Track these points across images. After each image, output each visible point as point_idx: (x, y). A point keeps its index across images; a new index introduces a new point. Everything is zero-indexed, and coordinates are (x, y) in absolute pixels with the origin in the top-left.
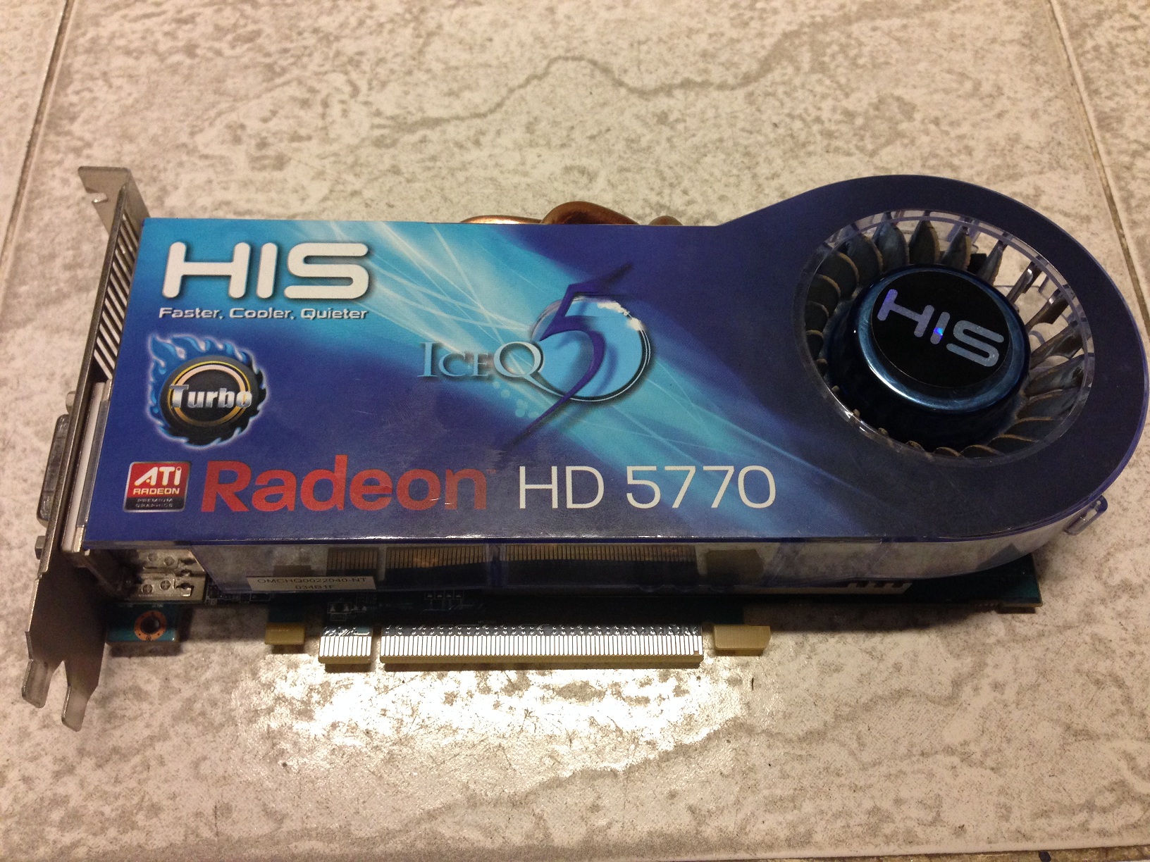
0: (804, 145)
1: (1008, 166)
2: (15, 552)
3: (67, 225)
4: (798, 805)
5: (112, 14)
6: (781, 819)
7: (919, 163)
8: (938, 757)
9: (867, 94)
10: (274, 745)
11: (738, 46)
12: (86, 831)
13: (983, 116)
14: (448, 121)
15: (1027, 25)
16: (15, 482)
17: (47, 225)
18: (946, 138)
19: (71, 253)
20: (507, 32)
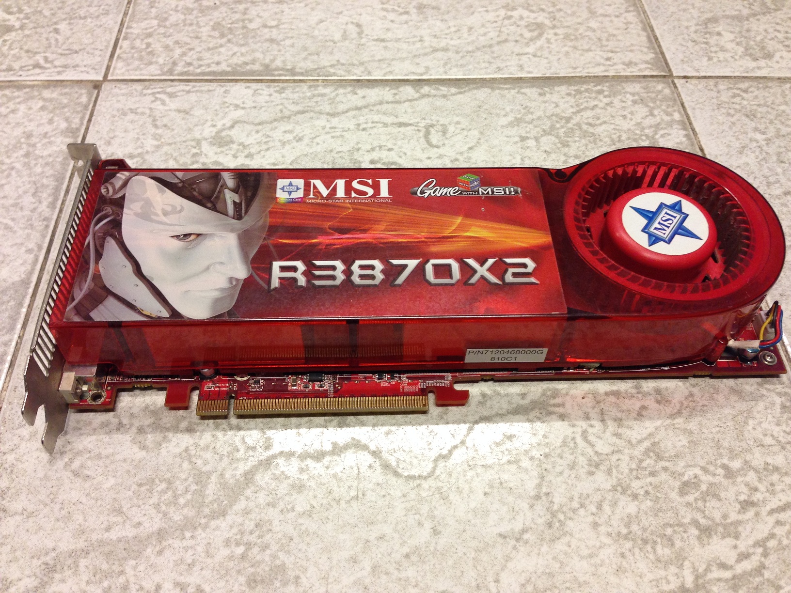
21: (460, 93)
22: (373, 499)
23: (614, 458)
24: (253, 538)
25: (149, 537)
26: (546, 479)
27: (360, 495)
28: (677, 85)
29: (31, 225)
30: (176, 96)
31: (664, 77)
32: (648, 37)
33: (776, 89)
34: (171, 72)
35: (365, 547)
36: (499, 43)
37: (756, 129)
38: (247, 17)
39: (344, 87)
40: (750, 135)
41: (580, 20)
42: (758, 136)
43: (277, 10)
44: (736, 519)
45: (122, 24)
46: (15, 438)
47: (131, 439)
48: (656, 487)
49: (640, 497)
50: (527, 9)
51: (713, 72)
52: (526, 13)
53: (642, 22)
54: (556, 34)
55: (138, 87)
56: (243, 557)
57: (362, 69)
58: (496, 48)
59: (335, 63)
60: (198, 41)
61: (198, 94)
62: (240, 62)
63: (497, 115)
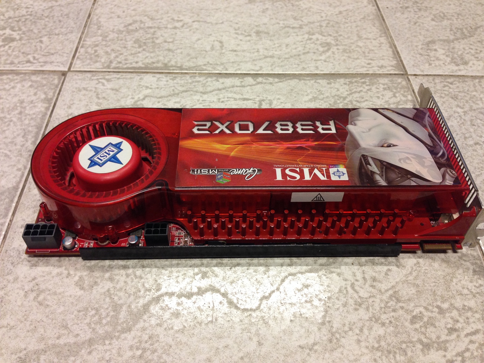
21: (281, 82)
22: (222, 323)
23: (371, 300)
24: (147, 346)
25: (83, 343)
26: (329, 313)
27: (214, 320)
28: (411, 79)
29: (21, 154)
30: (111, 81)
31: (402, 74)
32: (393, 51)
33: (470, 82)
34: (108, 67)
35: (216, 352)
36: (304, 54)
37: (458, 106)
38: (155, 36)
39: (211, 77)
40: (454, 109)
41: (352, 41)
42: (459, 110)
43: (173, 33)
44: (445, 339)
45: (80, 39)
46: (5, 281)
47: (75, 283)
48: (396, 319)
49: (387, 325)
50: (321, 34)
51: (432, 72)
52: (320, 37)
53: (389, 43)
54: (338, 49)
55: (89, 75)
56: (141, 357)
57: (222, 67)
58: (302, 57)
59: (206, 63)
60: (126, 49)
61: (124, 80)
62: (150, 62)
63: (302, 95)
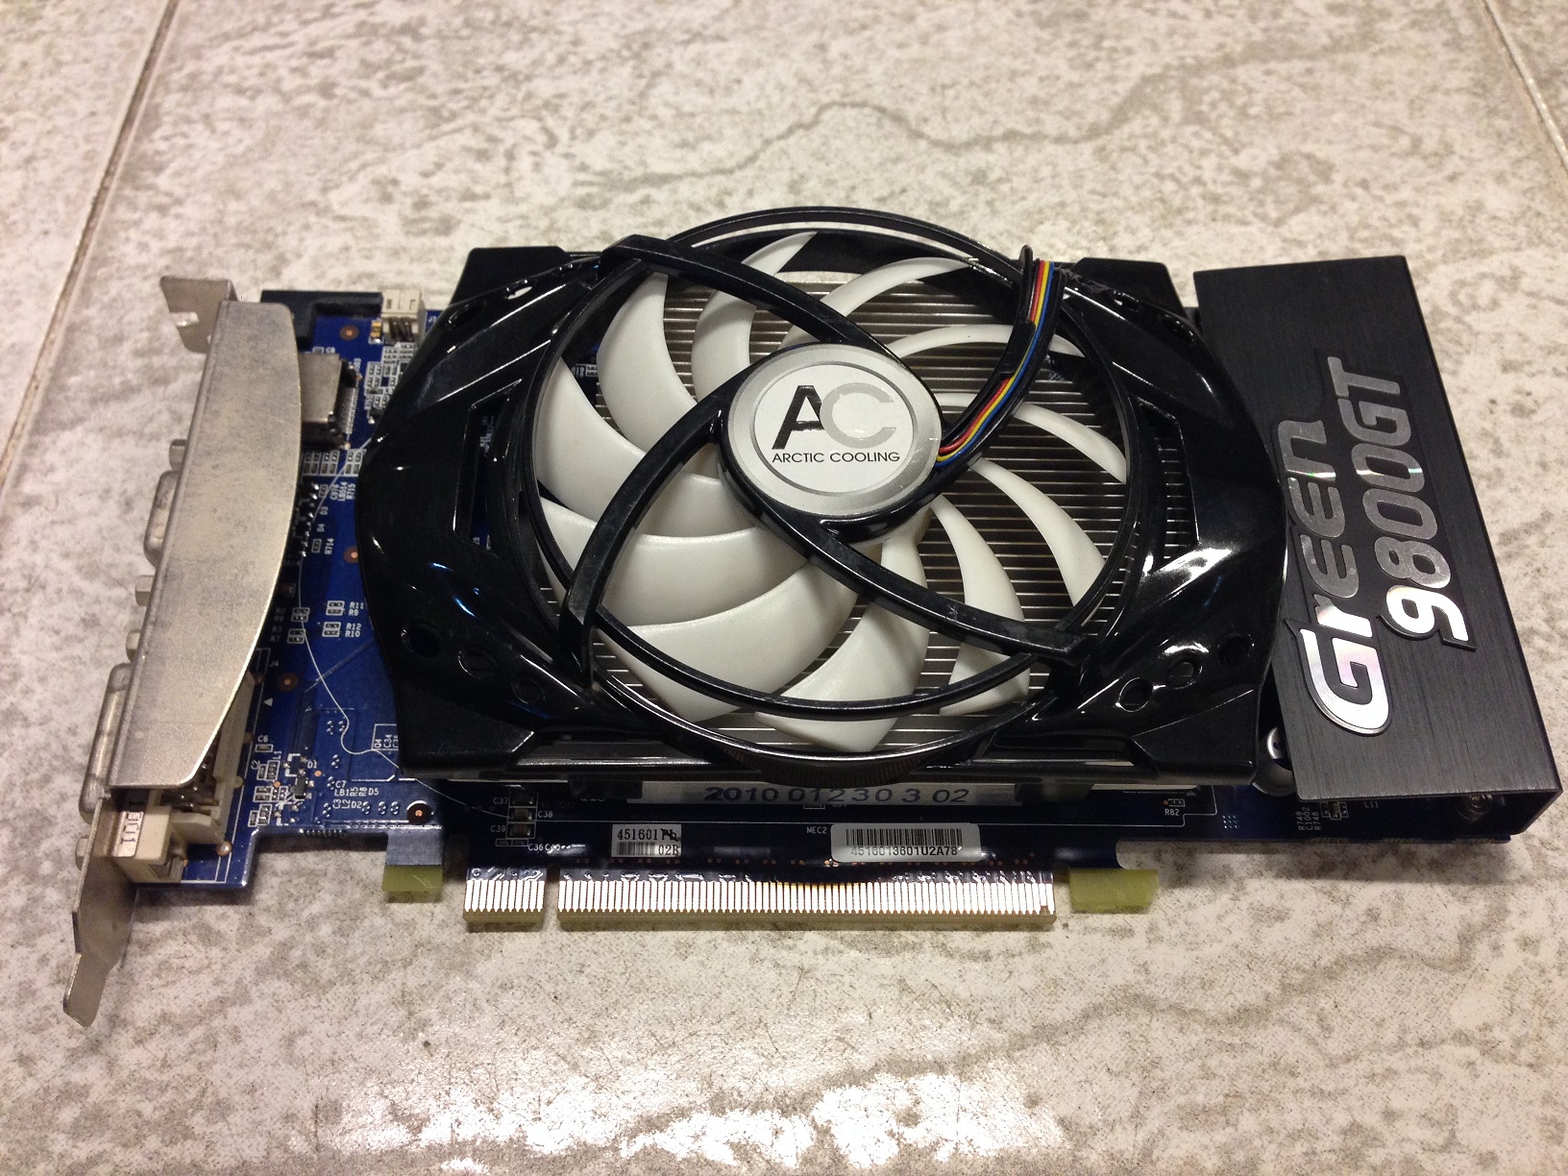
0: (1180, 212)
1: (1471, 241)
2: (34, 730)
3: (141, 299)
4: (1232, 1121)
5: (219, 45)
6: (1206, 1140)
7: (1344, 236)
8: (1445, 1047)
9: (1265, 150)
10: (411, 1014)
11: (1081, 92)
12: (112, 1140)
13: (1429, 178)
14: (679, 178)
15: (1477, 70)
16: (42, 634)
17: (114, 300)
18: (1380, 205)
19: (146, 335)
20: (760, 74)
